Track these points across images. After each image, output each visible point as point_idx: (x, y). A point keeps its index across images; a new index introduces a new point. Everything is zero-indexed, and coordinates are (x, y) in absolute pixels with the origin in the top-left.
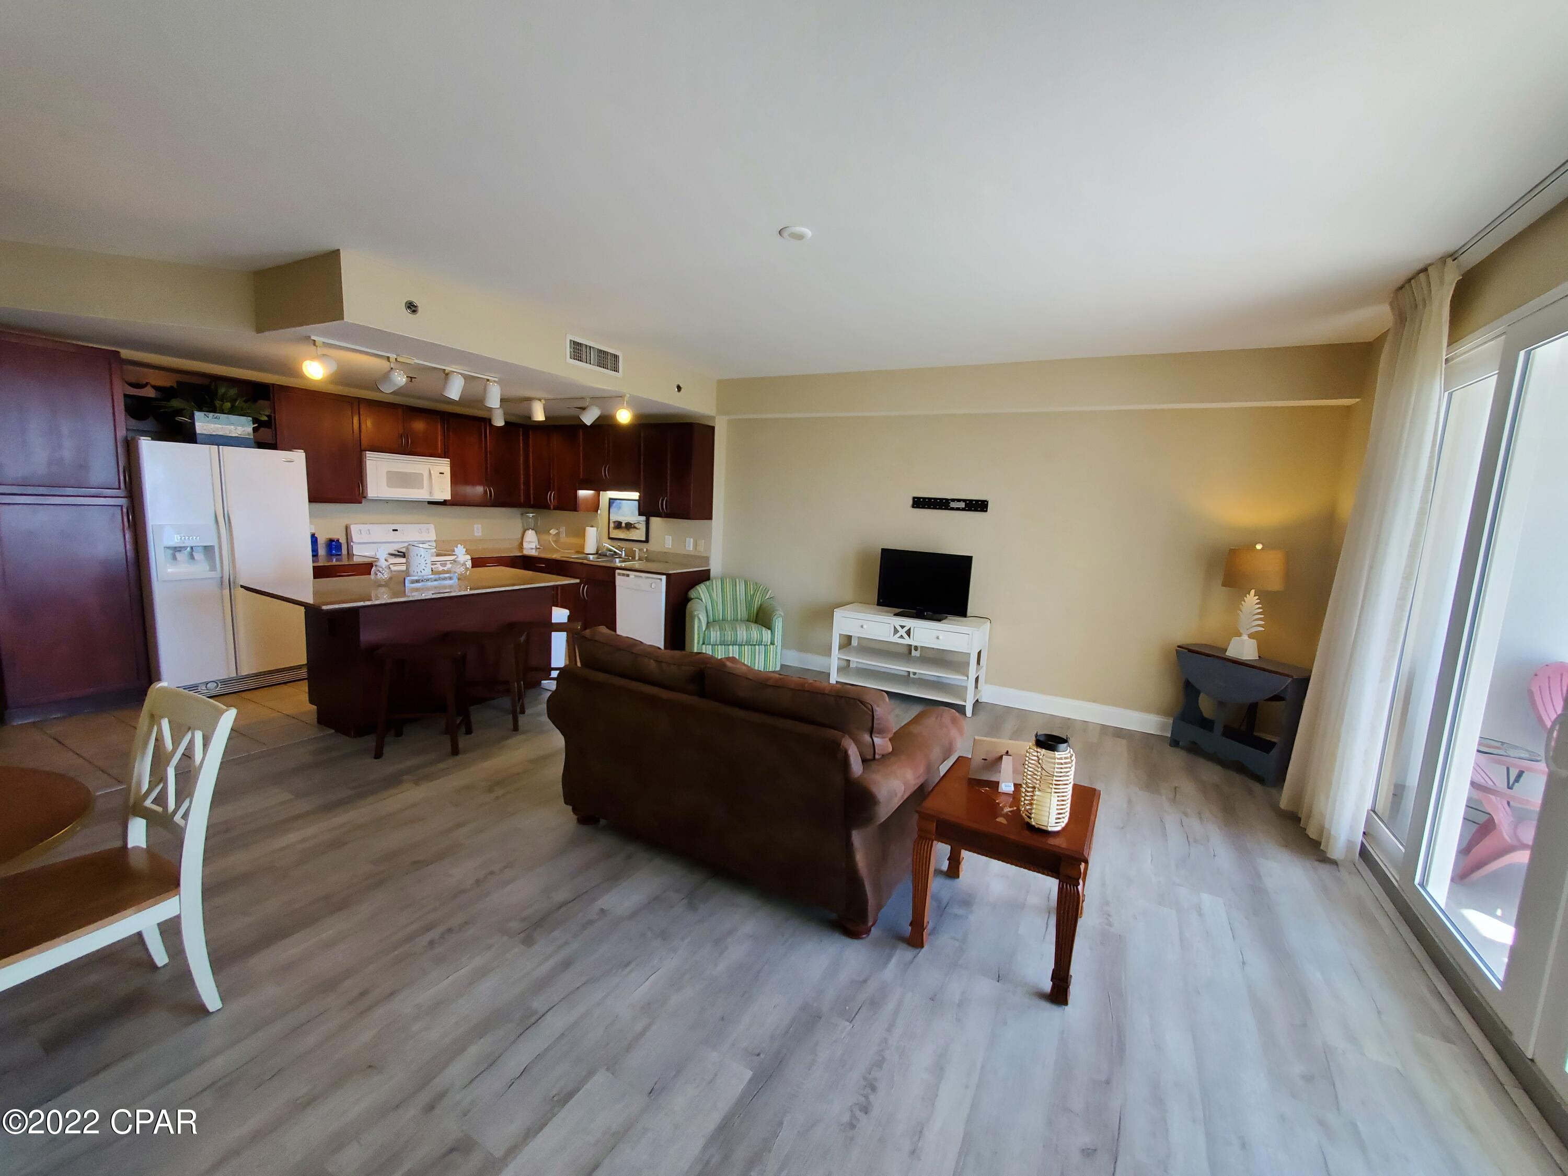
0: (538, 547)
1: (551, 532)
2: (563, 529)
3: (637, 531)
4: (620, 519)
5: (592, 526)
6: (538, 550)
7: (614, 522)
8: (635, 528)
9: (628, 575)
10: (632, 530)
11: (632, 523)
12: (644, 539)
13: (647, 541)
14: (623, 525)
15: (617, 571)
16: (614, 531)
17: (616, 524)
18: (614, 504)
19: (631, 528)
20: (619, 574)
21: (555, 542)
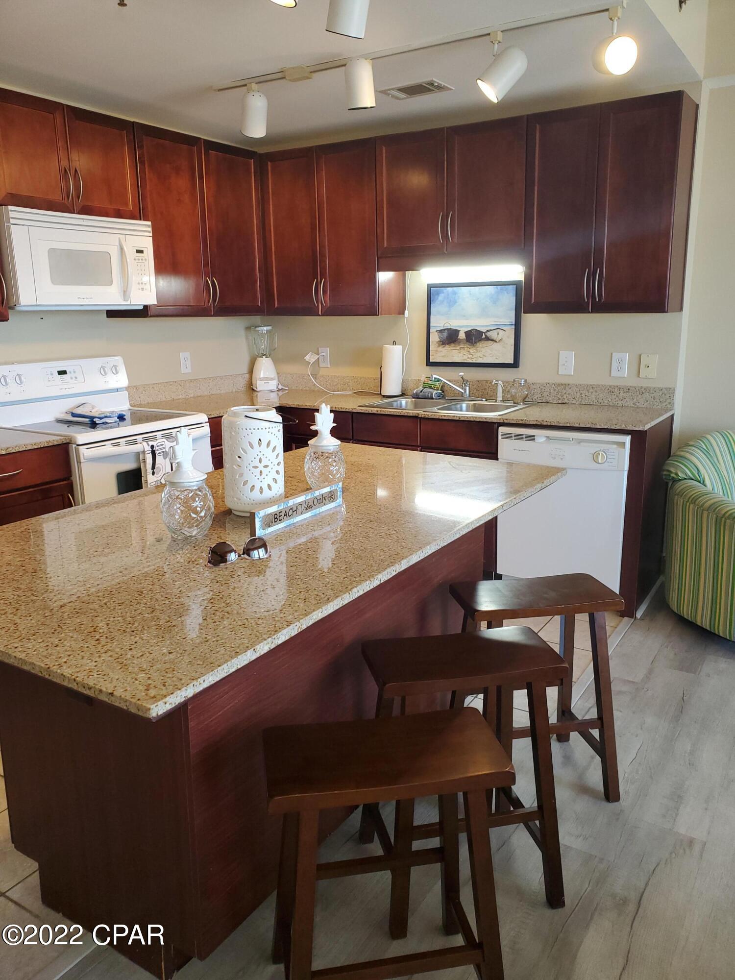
0: (280, 387)
1: (307, 358)
2: (326, 352)
3: (495, 345)
4: (454, 324)
5: (394, 343)
6: (280, 393)
7: (441, 331)
8: (488, 339)
9: (531, 438)
10: (480, 345)
11: (483, 330)
12: (511, 361)
13: (515, 364)
14: (462, 336)
15: (501, 430)
16: (440, 349)
17: (445, 334)
18: (441, 297)
19: (481, 340)
20: (508, 436)
21: (315, 376)
